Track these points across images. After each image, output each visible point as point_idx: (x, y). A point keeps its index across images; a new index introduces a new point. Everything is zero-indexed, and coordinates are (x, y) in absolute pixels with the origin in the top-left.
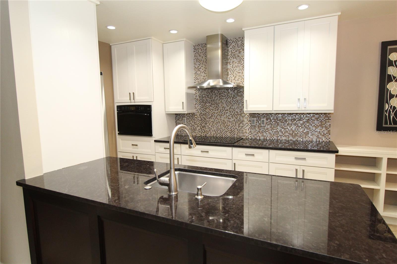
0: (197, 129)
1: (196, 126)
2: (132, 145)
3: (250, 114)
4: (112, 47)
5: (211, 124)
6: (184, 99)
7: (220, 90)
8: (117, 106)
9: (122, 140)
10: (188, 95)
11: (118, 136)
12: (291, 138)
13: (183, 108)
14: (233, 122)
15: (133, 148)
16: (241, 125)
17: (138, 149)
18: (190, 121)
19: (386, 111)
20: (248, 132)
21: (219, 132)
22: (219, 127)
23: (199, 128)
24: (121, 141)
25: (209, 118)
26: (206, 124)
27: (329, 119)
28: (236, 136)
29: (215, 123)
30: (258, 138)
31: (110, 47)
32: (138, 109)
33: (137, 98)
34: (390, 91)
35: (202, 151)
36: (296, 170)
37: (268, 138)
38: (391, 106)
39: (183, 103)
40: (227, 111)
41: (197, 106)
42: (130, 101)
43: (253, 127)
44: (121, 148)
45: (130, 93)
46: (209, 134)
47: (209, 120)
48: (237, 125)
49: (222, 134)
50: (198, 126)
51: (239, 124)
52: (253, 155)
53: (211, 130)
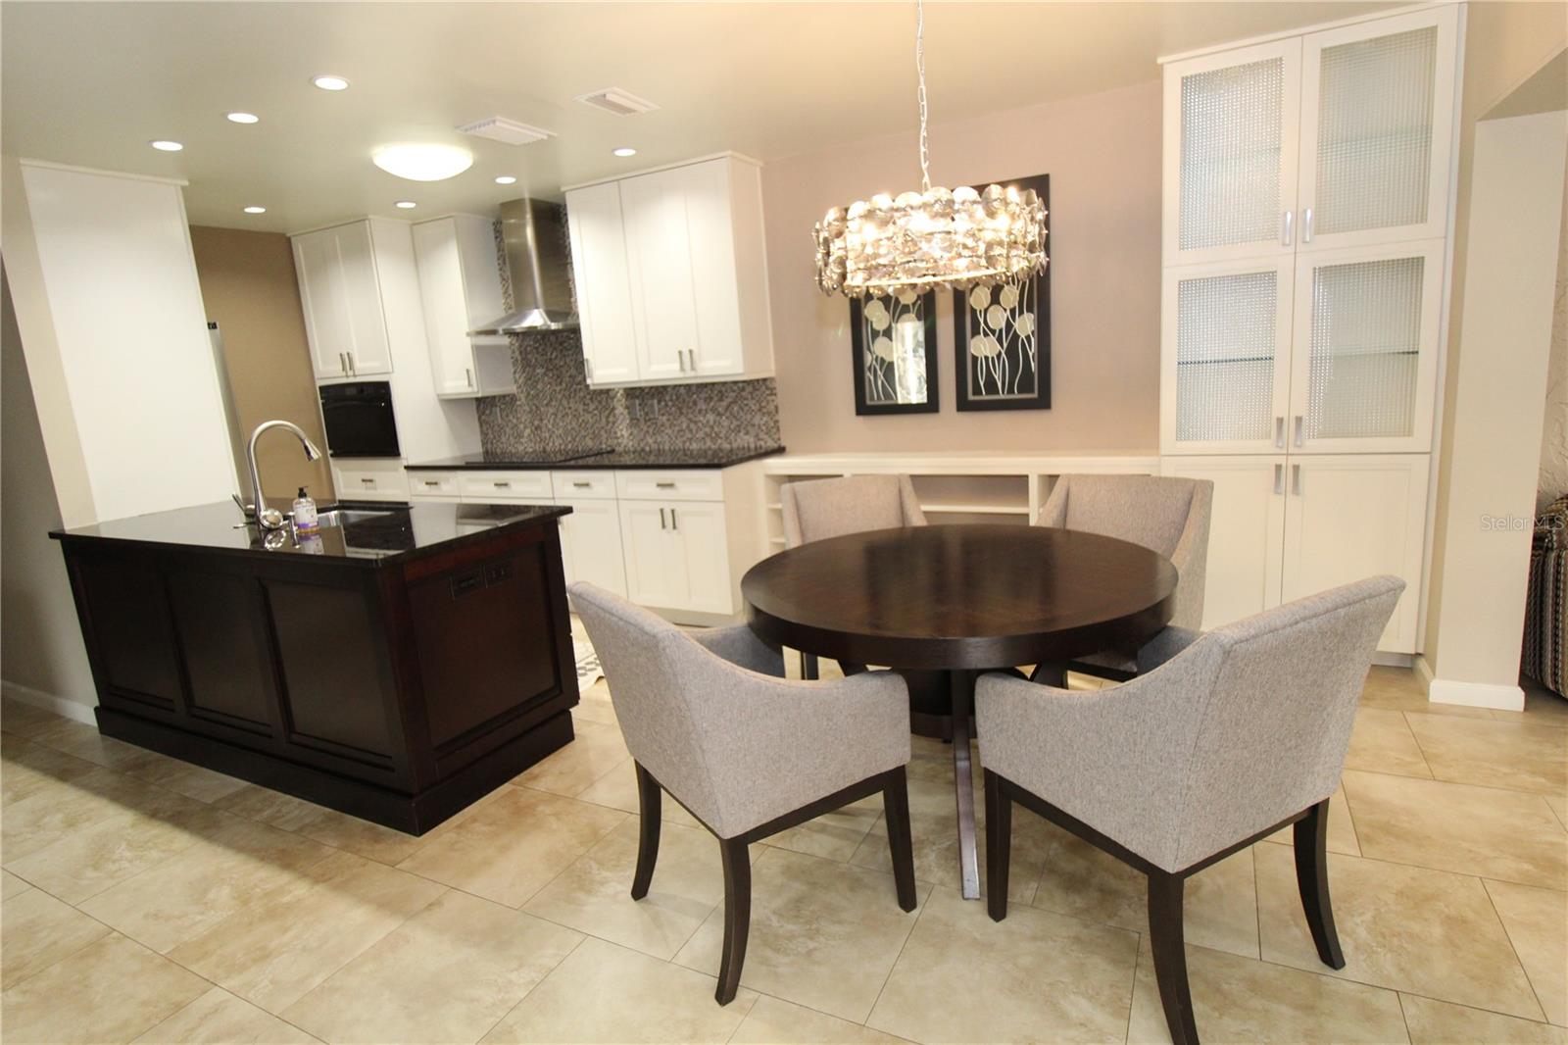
0: (526, 435)
1: (522, 426)
2: (363, 481)
3: (625, 390)
4: (293, 240)
5: (551, 421)
6: (469, 362)
7: (560, 335)
8: (321, 388)
9: (342, 470)
10: (479, 352)
11: (331, 460)
12: (709, 443)
13: (470, 385)
14: (596, 412)
15: (366, 488)
16: (611, 419)
17: (375, 489)
18: (507, 416)
19: (870, 369)
20: (626, 434)
21: (569, 439)
22: (569, 427)
23: (528, 431)
24: (340, 473)
25: (547, 405)
26: (541, 420)
27: (772, 394)
28: (604, 446)
29: (559, 416)
30: (647, 449)
31: (289, 240)
32: (362, 391)
33: (357, 364)
34: (871, 323)
35: (496, 485)
36: (662, 511)
37: (667, 448)
38: (877, 357)
39: (468, 371)
40: (579, 387)
41: (517, 376)
42: (344, 374)
43: (634, 421)
44: (343, 491)
45: (341, 355)
46: (551, 444)
47: (546, 409)
48: (604, 420)
49: (576, 444)
50: (525, 427)
51: (608, 417)
52: (587, 485)
53: (554, 436)
